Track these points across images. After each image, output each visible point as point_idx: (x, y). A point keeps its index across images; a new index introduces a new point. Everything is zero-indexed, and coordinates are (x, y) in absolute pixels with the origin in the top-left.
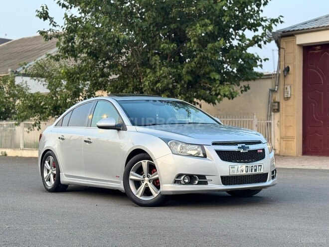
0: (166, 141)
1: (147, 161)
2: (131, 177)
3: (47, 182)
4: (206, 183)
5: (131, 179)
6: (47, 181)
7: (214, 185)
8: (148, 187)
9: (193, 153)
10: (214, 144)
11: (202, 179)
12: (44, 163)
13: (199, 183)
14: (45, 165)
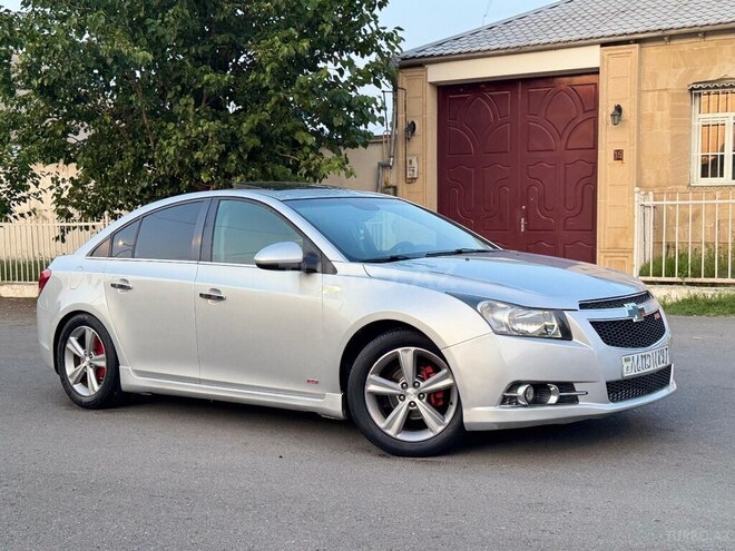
0: (472, 302)
1: (413, 349)
2: (371, 388)
3: (75, 386)
4: (574, 400)
5: (371, 393)
6: (75, 383)
7: (594, 405)
8: (418, 411)
9: (532, 329)
10: (583, 306)
11: (568, 392)
12: (66, 340)
13: (561, 401)
14: (69, 346)
